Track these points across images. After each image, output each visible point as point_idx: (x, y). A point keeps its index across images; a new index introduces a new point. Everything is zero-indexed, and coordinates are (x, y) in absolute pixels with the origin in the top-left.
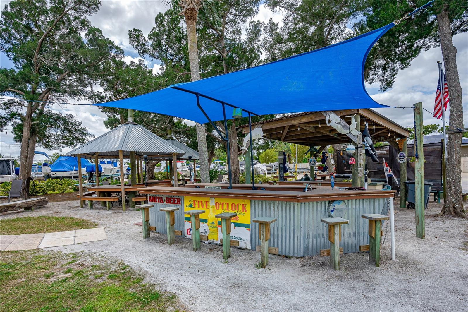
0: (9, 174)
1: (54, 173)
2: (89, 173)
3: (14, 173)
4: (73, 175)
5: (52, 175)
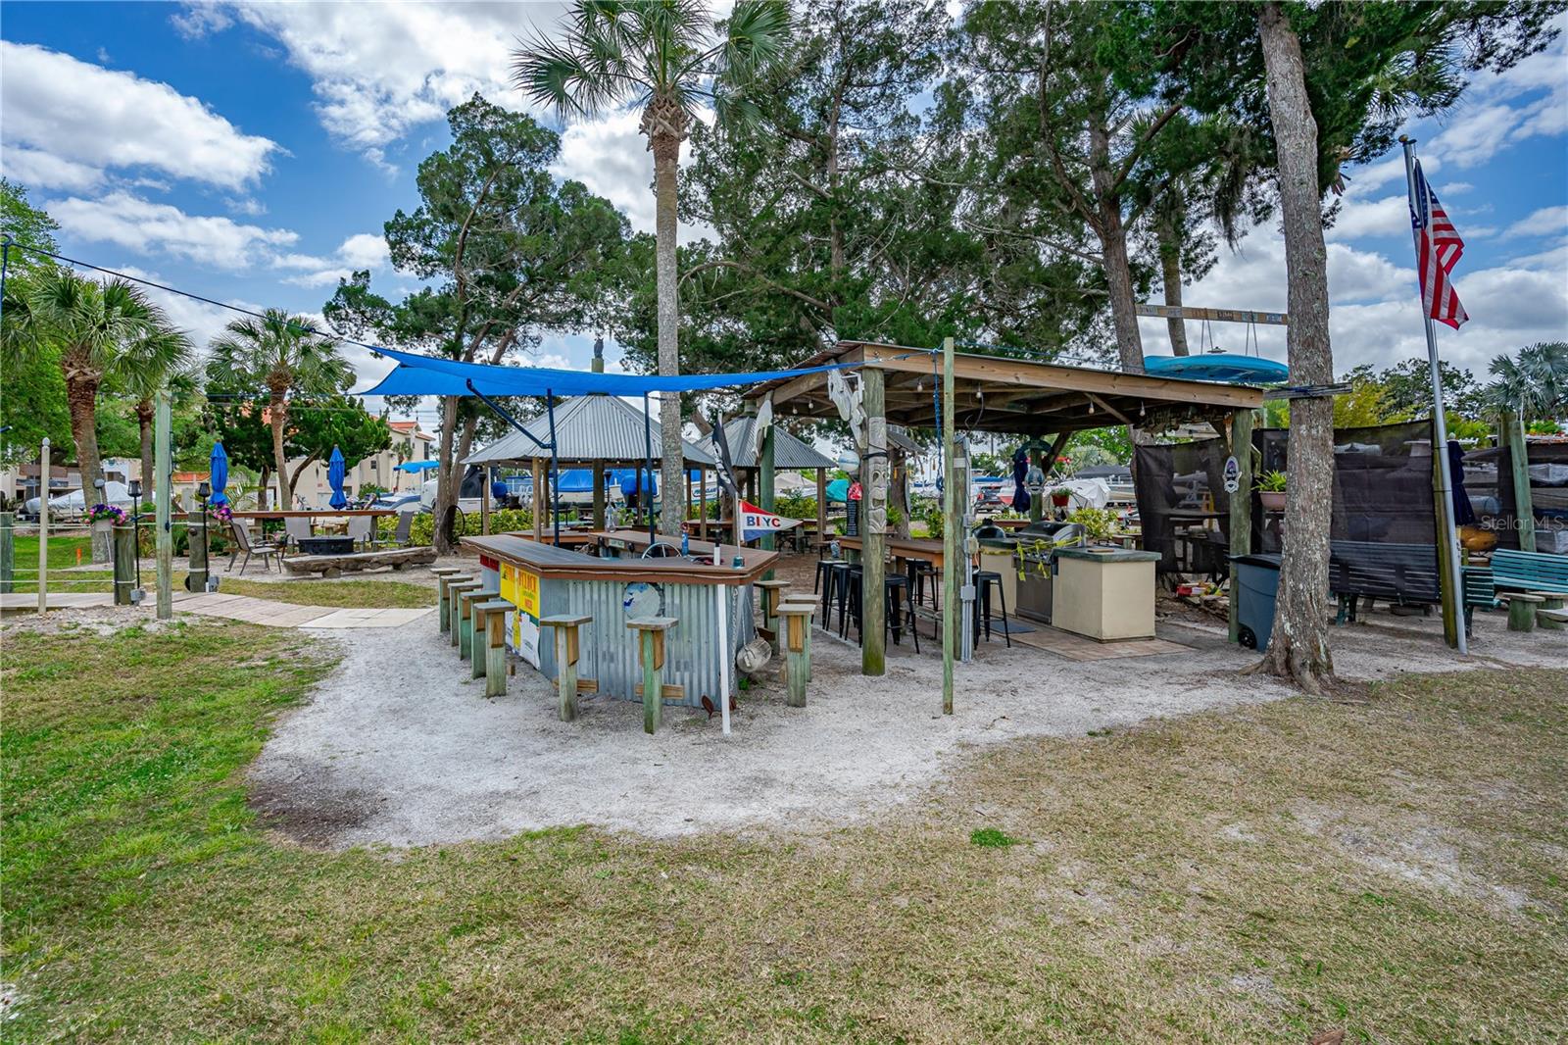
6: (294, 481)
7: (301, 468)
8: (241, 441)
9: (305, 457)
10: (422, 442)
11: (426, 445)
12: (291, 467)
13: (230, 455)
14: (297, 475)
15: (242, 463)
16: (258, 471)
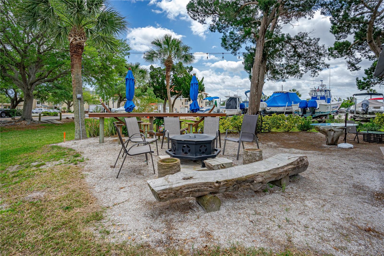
0: (236, 108)
1: (269, 108)
2: (303, 109)
3: (239, 108)
4: (285, 111)
5: (267, 110)
6: (174, 103)
7: (176, 99)
8: (159, 90)
9: (177, 95)
10: (205, 95)
11: (206, 96)
12: (172, 99)
13: (155, 94)
14: (175, 101)
15: (159, 97)
16: (163, 100)
